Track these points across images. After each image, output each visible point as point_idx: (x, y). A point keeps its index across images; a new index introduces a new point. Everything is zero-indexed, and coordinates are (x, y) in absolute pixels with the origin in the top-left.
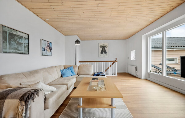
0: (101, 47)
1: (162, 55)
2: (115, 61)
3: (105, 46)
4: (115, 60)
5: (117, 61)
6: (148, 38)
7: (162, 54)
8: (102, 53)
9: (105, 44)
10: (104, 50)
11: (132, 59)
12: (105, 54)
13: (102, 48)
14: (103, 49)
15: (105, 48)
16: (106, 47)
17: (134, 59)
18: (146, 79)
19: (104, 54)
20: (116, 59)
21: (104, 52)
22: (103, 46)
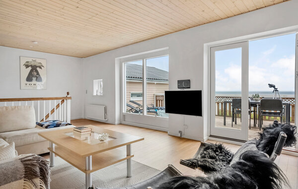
0: (27, 66)
1: (142, 89)
2: (66, 98)
3: (38, 65)
4: (65, 95)
5: (70, 98)
6: (123, 64)
7: (142, 87)
8: (29, 79)
9: (38, 61)
10: (35, 73)
11: (95, 94)
12: (37, 83)
13: (30, 68)
14: (31, 71)
15: (38, 69)
16: (40, 68)
17: (99, 94)
18: (121, 124)
19: (34, 82)
20: (68, 93)
21: (34, 79)
22: (33, 64)
